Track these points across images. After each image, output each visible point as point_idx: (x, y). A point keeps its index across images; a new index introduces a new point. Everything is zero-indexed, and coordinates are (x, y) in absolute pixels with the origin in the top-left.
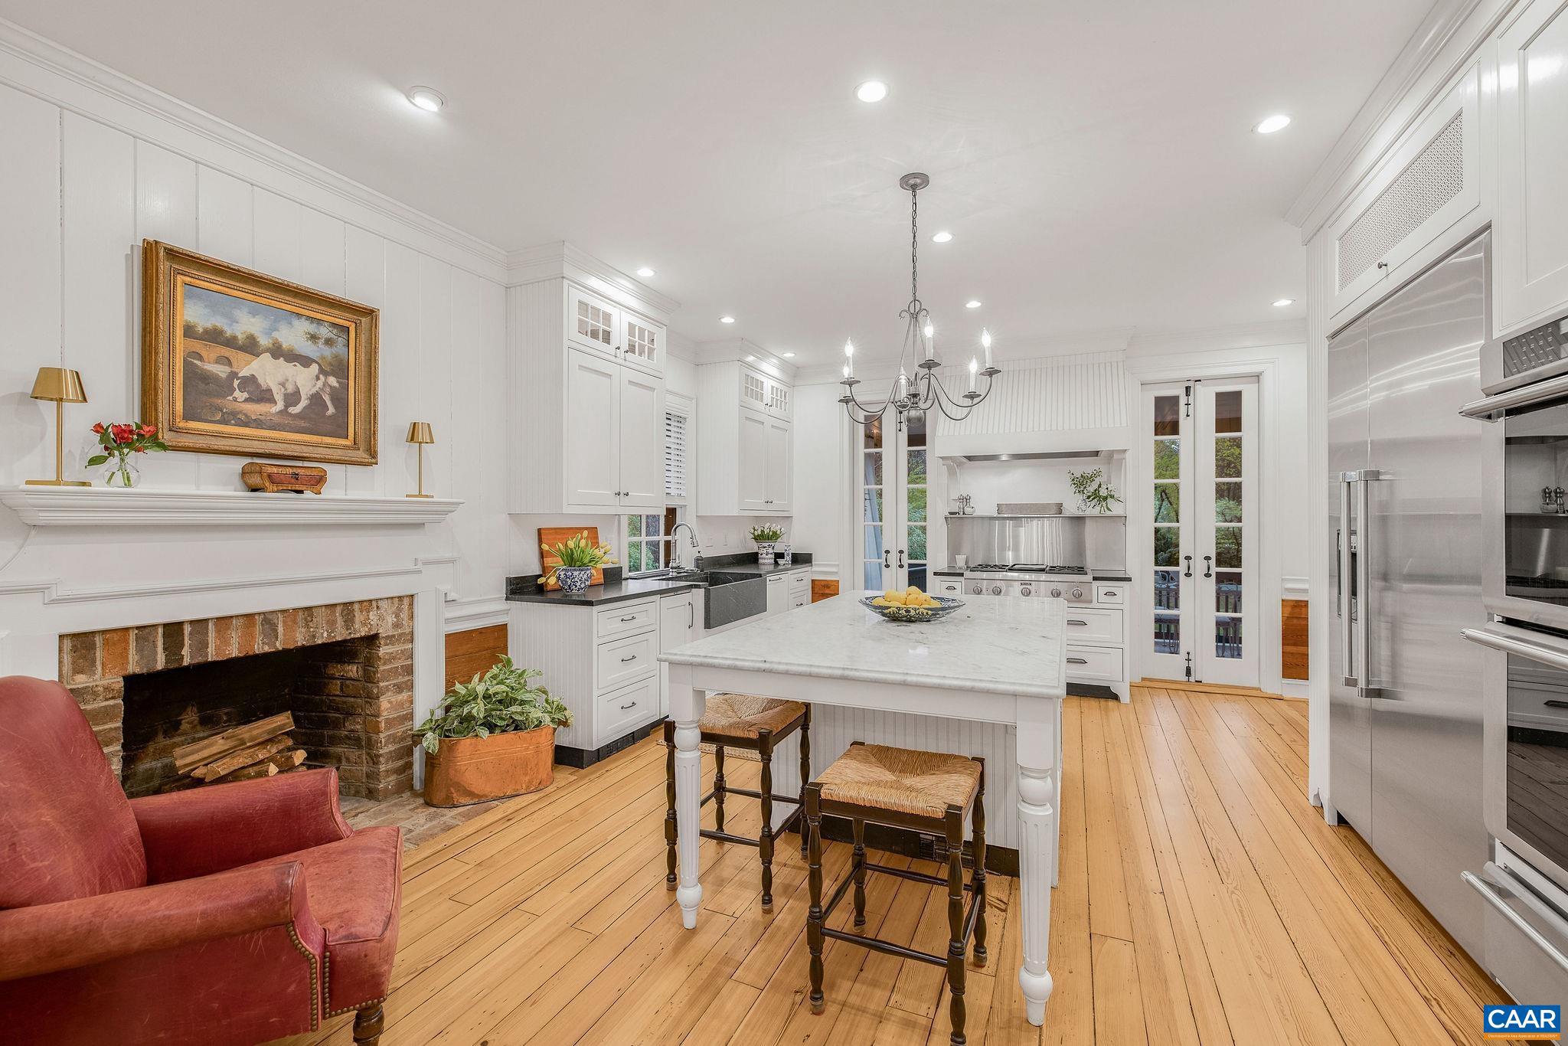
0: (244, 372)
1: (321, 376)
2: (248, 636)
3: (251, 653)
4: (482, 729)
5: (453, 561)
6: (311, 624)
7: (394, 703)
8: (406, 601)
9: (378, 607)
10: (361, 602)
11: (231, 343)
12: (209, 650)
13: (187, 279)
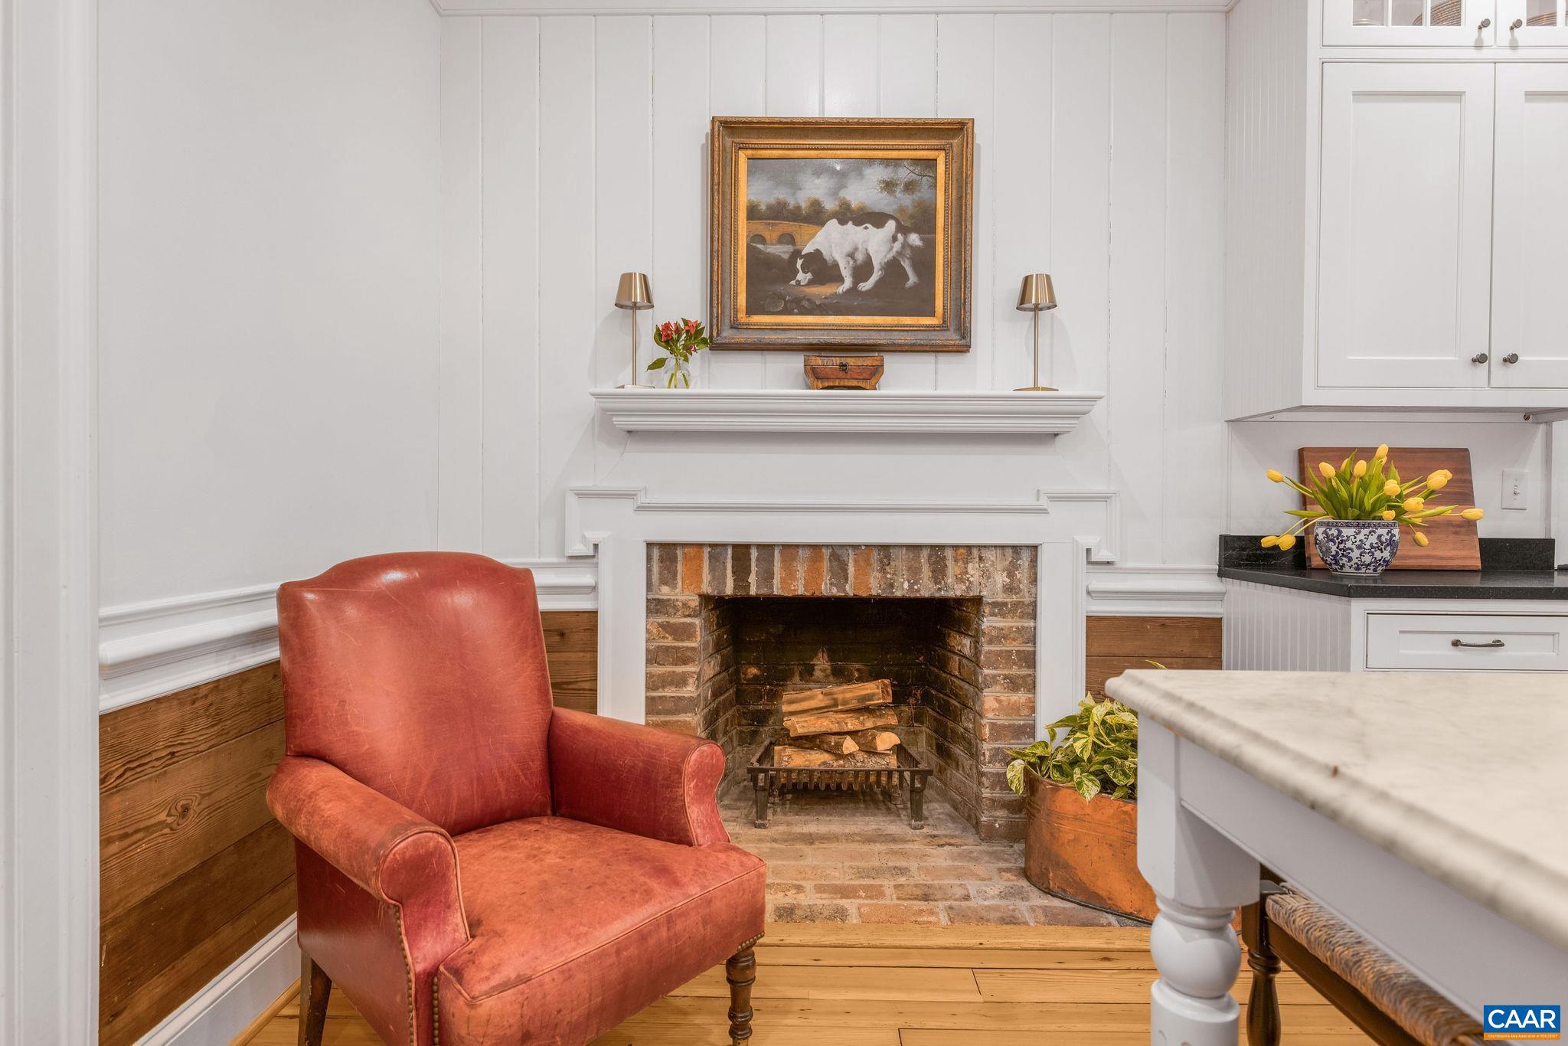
0: (808, 249)
1: (899, 236)
2: (814, 573)
3: (817, 594)
4: (1092, 781)
5: (1104, 498)
6: (887, 568)
7: (1005, 704)
8: (1025, 556)
9: (981, 558)
10: (956, 547)
11: (796, 216)
12: (775, 581)
13: (750, 152)
